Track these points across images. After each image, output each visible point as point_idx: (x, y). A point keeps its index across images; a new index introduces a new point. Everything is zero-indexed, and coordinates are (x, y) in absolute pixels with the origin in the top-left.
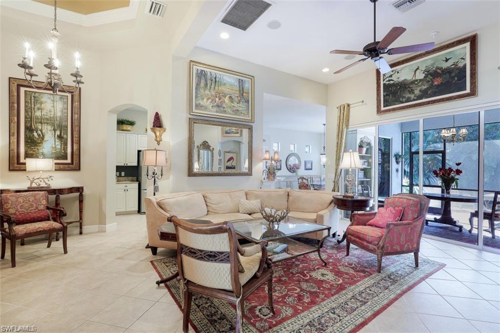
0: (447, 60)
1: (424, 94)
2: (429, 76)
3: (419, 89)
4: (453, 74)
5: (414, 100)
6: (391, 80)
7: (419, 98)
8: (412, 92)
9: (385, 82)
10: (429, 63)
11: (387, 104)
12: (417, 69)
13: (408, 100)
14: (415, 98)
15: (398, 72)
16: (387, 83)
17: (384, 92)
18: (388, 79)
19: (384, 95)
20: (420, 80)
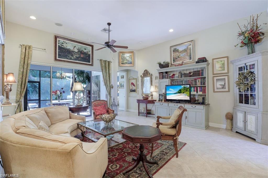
0: (85, 49)
1: (77, 59)
2: (79, 52)
3: (75, 56)
4: (87, 56)
5: (73, 60)
6: (63, 45)
7: (75, 60)
8: (72, 55)
9: (59, 45)
10: (80, 47)
11: (60, 57)
12: (75, 47)
13: (71, 59)
14: (74, 59)
15: (66, 43)
16: (61, 46)
17: (58, 50)
18: (61, 44)
19: (58, 51)
20: (76, 52)
